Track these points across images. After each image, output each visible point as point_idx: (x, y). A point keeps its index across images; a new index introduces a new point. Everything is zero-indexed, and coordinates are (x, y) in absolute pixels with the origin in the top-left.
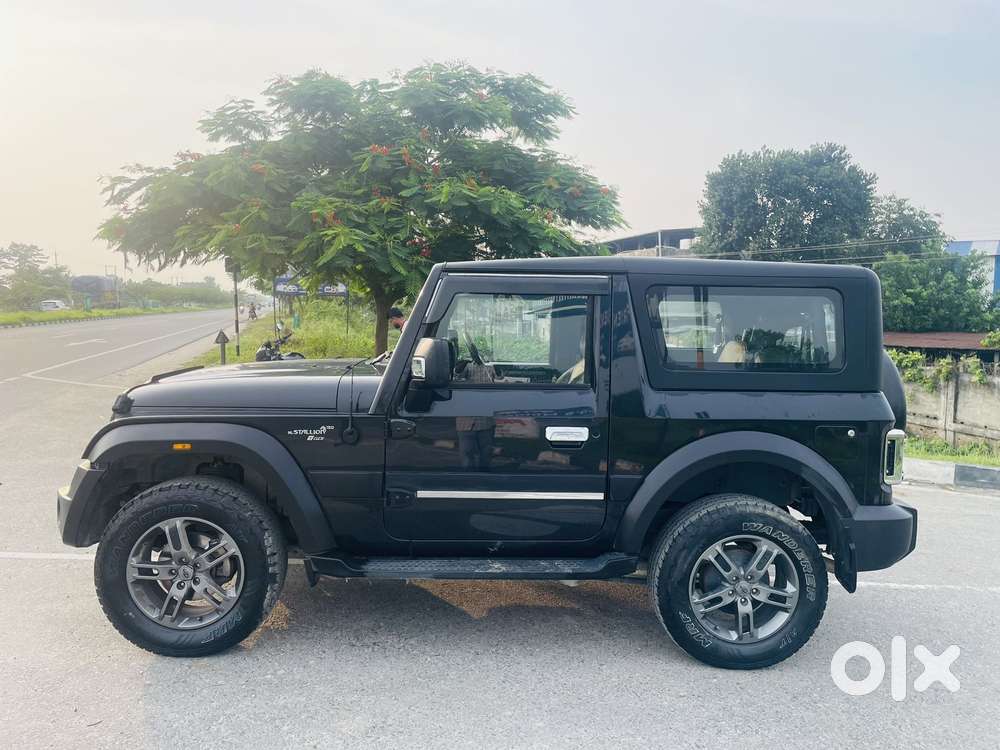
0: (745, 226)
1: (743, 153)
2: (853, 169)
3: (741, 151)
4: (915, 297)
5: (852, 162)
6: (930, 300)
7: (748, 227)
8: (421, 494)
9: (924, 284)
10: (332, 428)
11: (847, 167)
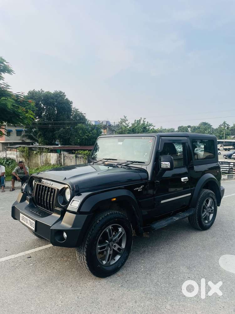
0: (38, 114)
1: (35, 90)
2: (66, 99)
3: (34, 90)
4: (88, 136)
5: (66, 97)
6: (91, 137)
7: (39, 114)
8: (162, 202)
9: (89, 132)
10: (143, 186)
11: (65, 98)
